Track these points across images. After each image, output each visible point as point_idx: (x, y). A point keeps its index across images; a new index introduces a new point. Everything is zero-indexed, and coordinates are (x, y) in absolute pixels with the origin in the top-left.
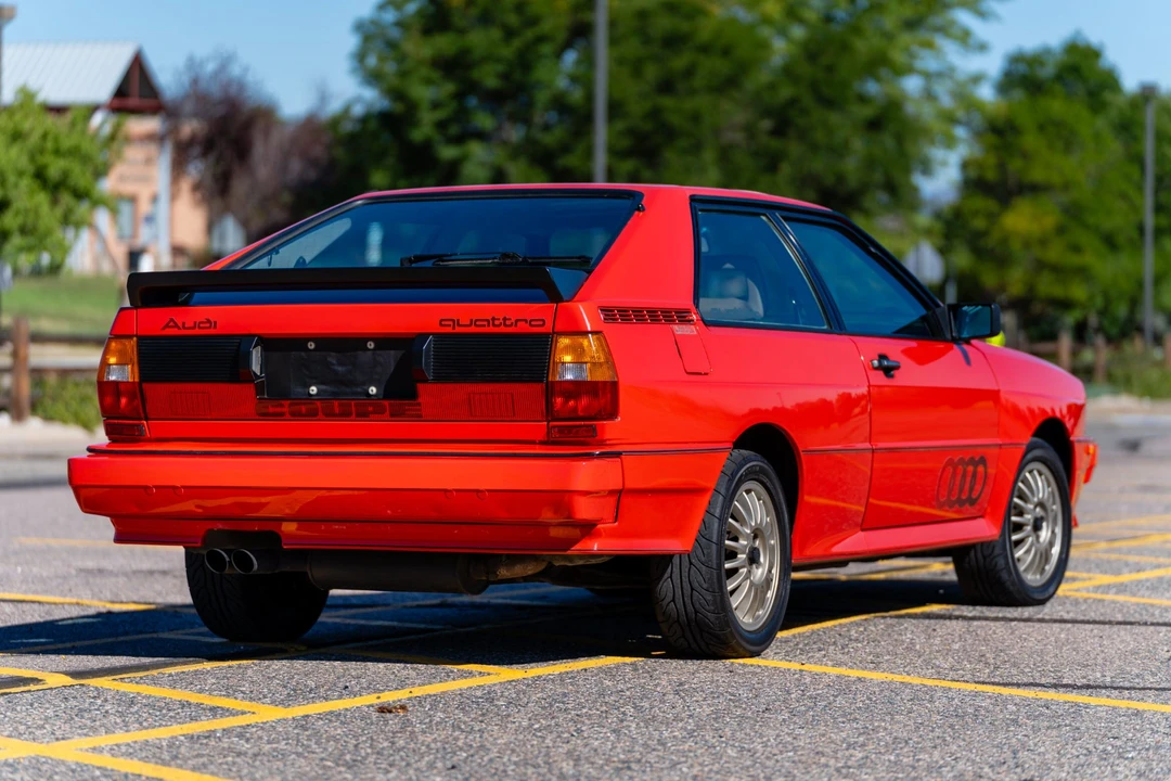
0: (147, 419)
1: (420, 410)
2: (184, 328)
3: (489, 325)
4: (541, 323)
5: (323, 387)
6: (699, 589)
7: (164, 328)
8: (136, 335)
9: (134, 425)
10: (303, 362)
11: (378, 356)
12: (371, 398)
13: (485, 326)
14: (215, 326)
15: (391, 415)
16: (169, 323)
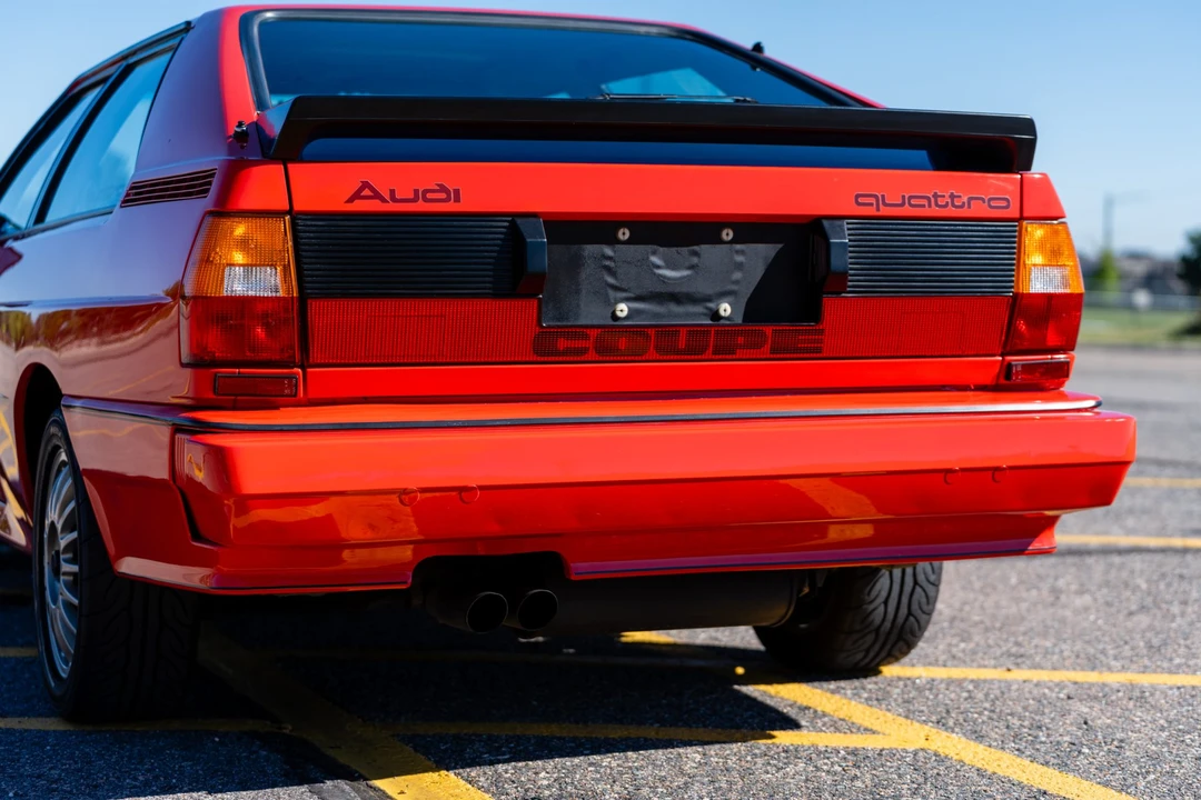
0: (303, 367)
1: (821, 341)
2: (394, 199)
3: (930, 206)
4: (1004, 204)
5: (635, 305)
7: (350, 200)
8: (290, 212)
9: (283, 377)
10: (607, 263)
11: (737, 252)
12: (722, 322)
13: (924, 206)
14: (457, 199)
15: (773, 351)
16: (361, 190)
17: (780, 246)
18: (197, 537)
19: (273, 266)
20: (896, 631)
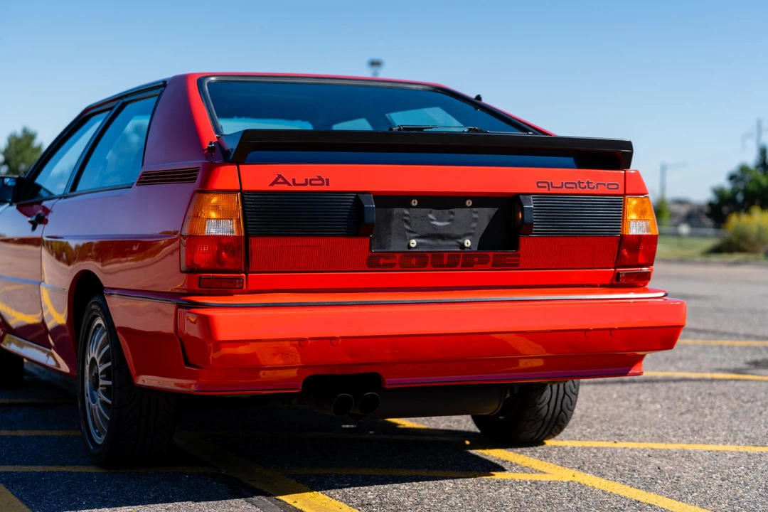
1: (518, 260)
2: (294, 184)
4: (616, 187)
5: (420, 241)
7: (272, 185)
8: (240, 191)
9: (235, 279)
10: (405, 218)
11: (474, 212)
12: (466, 250)
13: (573, 188)
14: (328, 184)
15: (493, 265)
16: (277, 179)
17: (497, 209)
18: (187, 363)
19: (231, 219)
20: (554, 420)
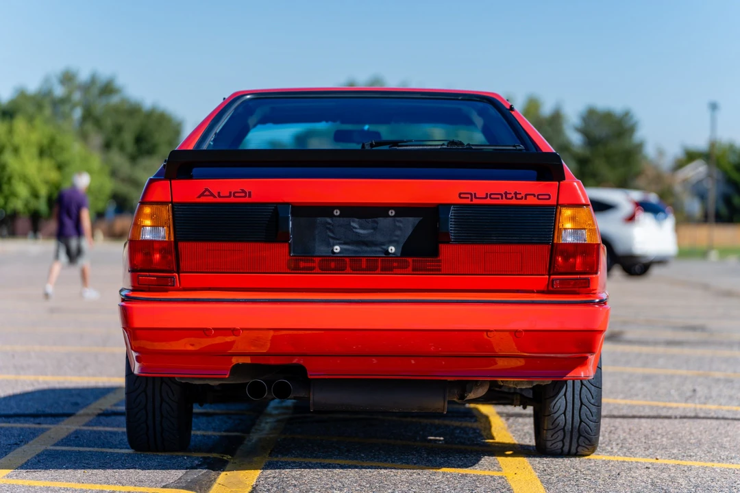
0: (178, 273)
1: (440, 266)
2: (219, 196)
3: (502, 198)
4: (547, 197)
5: (344, 247)
6: (588, 404)
8: (171, 202)
9: (168, 277)
10: (329, 226)
11: (398, 221)
12: (391, 255)
13: (499, 198)
14: (250, 196)
15: (413, 270)
16: (204, 192)
17: (421, 218)
19: (163, 227)
